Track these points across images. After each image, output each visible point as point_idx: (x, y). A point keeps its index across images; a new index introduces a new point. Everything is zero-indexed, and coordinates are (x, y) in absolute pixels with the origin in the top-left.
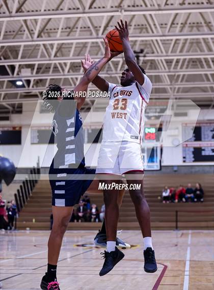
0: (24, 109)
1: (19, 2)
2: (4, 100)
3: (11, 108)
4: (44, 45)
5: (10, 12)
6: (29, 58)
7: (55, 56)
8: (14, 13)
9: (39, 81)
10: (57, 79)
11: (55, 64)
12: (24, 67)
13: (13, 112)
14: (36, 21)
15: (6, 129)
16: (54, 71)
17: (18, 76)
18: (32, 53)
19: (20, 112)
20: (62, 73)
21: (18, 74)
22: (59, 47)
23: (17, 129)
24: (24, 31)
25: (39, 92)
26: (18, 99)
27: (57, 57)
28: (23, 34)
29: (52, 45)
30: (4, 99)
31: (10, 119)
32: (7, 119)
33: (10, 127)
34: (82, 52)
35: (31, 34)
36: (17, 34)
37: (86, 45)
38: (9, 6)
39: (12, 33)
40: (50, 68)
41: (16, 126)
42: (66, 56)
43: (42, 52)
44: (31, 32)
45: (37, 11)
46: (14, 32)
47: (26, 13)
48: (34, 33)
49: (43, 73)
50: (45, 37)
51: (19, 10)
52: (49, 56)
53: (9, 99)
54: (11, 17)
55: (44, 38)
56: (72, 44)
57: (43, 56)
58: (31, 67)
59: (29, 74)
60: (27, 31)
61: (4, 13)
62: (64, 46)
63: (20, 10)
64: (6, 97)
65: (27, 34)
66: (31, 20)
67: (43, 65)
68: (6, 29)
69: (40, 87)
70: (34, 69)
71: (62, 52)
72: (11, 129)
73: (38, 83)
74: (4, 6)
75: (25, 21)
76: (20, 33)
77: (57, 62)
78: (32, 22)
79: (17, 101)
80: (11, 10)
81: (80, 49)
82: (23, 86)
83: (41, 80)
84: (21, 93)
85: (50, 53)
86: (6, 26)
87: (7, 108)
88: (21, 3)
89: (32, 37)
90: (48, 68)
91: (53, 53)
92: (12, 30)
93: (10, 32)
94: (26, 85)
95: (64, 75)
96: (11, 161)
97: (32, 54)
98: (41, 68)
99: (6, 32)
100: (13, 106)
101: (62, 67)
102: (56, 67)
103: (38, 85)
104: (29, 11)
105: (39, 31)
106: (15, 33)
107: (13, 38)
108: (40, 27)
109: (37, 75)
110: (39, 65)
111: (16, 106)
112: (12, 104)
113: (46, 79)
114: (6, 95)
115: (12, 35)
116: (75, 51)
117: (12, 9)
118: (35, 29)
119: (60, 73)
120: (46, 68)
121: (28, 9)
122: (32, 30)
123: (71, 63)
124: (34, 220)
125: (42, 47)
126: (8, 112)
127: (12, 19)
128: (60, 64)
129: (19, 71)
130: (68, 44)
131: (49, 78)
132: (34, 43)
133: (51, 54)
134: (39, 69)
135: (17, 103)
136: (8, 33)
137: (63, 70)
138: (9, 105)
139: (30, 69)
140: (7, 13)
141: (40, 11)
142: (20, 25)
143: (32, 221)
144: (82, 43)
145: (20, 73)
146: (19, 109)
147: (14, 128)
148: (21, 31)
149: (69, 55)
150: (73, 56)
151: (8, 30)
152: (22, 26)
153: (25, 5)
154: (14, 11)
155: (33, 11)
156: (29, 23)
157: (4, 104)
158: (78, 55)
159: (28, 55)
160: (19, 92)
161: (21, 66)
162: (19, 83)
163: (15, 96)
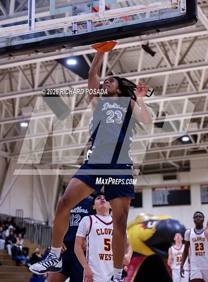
0: (192, 166)
1: (181, 54)
2: (171, 158)
3: (178, 166)
5: (172, 65)
8: (176, 66)
9: (206, 136)
13: (180, 170)
14: (200, 72)
15: (173, 189)
19: (188, 170)
23: (186, 188)
24: (188, 83)
26: (185, 156)
28: (187, 87)
30: (170, 156)
31: (177, 177)
32: (174, 178)
33: (178, 187)
35: (195, 86)
36: (180, 87)
38: (171, 58)
39: (175, 86)
41: (184, 185)
44: (196, 84)
45: (200, 61)
46: (176, 85)
47: (188, 65)
48: (198, 85)
51: (181, 62)
53: (175, 156)
54: (173, 70)
58: (197, 121)
59: (196, 129)
60: (190, 83)
61: (165, 66)
63: (183, 62)
64: (172, 155)
65: (191, 87)
66: (194, 71)
68: (168, 83)
70: (200, 122)
72: (179, 189)
74: (165, 59)
75: (188, 73)
76: (183, 85)
78: (195, 74)
79: (183, 159)
80: (172, 63)
82: (190, 142)
84: (188, 150)
86: (169, 80)
87: (173, 166)
88: (183, 54)
89: (197, 89)
92: (174, 83)
93: (173, 85)
94: (192, 140)
96: (181, 223)
99: (168, 86)
100: (180, 163)
103: (206, 139)
104: (191, 62)
105: (204, 82)
106: (178, 86)
107: (177, 92)
108: (205, 78)
109: (204, 129)
110: (205, 118)
111: (183, 163)
112: (178, 162)
114: (172, 152)
115: (175, 88)
117: (174, 61)
118: (200, 81)
121: (190, 60)
122: (196, 82)
126: (175, 171)
127: (174, 72)
132: (199, 95)
134: (206, 122)
135: (184, 160)
136: (171, 87)
138: (175, 162)
139: (196, 124)
140: (169, 66)
141: (204, 60)
142: (183, 78)
146: (186, 167)
147: (182, 187)
148: (184, 84)
151: (170, 84)
152: (185, 78)
153: (187, 56)
154: (176, 63)
155: (196, 62)
156: (192, 74)
157: (170, 162)
160: (186, 148)
162: (185, 139)
163: (181, 153)
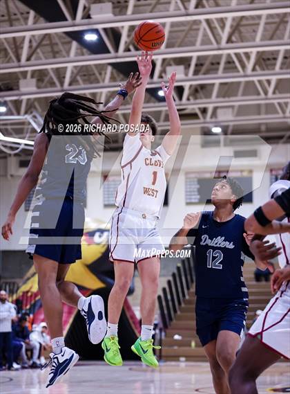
4: (208, 21)
6: (180, 46)
7: (229, 40)
9: (199, 89)
10: (232, 83)
11: (229, 55)
12: (172, 63)
16: (226, 70)
17: (160, 80)
18: (185, 36)
20: (241, 72)
21: (161, 77)
22: (235, 24)
25: (200, 109)
27: (232, 42)
29: (222, 22)
34: (278, 32)
37: (286, 19)
40: (218, 63)
42: (248, 41)
43: (205, 35)
49: (207, 72)
50: (210, 7)
52: (218, 42)
55: (208, 9)
56: (259, 17)
57: (206, 41)
58: (184, 62)
59: (182, 76)
62: (244, 22)
65: (177, 3)
67: (206, 57)
69: (201, 98)
70: (189, 65)
71: (240, 32)
73: (198, 91)
77: (232, 52)
81: (274, 26)
83: (203, 87)
85: (219, 35)
89: (186, 8)
90: (214, 64)
91: (225, 36)
94: (176, 96)
95: (246, 76)
97: (186, 39)
98: (202, 65)
101: (241, 61)
102: (230, 62)
103: (198, 95)
107: (152, 11)
109: (195, 77)
110: (199, 58)
113: (213, 85)
115: (150, 5)
116: (265, 30)
119: (238, 71)
120: (212, 64)
123: (258, 52)
124: (193, 344)
125: (204, 25)
128: (236, 55)
129: (163, 71)
130: (252, 17)
131: (217, 82)
132: (189, 18)
133: (221, 38)
134: (199, 65)
137: (244, 67)
139: (181, 68)
143: (190, 346)
144: (278, 15)
145: (163, 75)
149: (254, 40)
150: (262, 40)
158: (271, 38)
159: (179, 41)
160: (164, 109)
161: (166, 62)
